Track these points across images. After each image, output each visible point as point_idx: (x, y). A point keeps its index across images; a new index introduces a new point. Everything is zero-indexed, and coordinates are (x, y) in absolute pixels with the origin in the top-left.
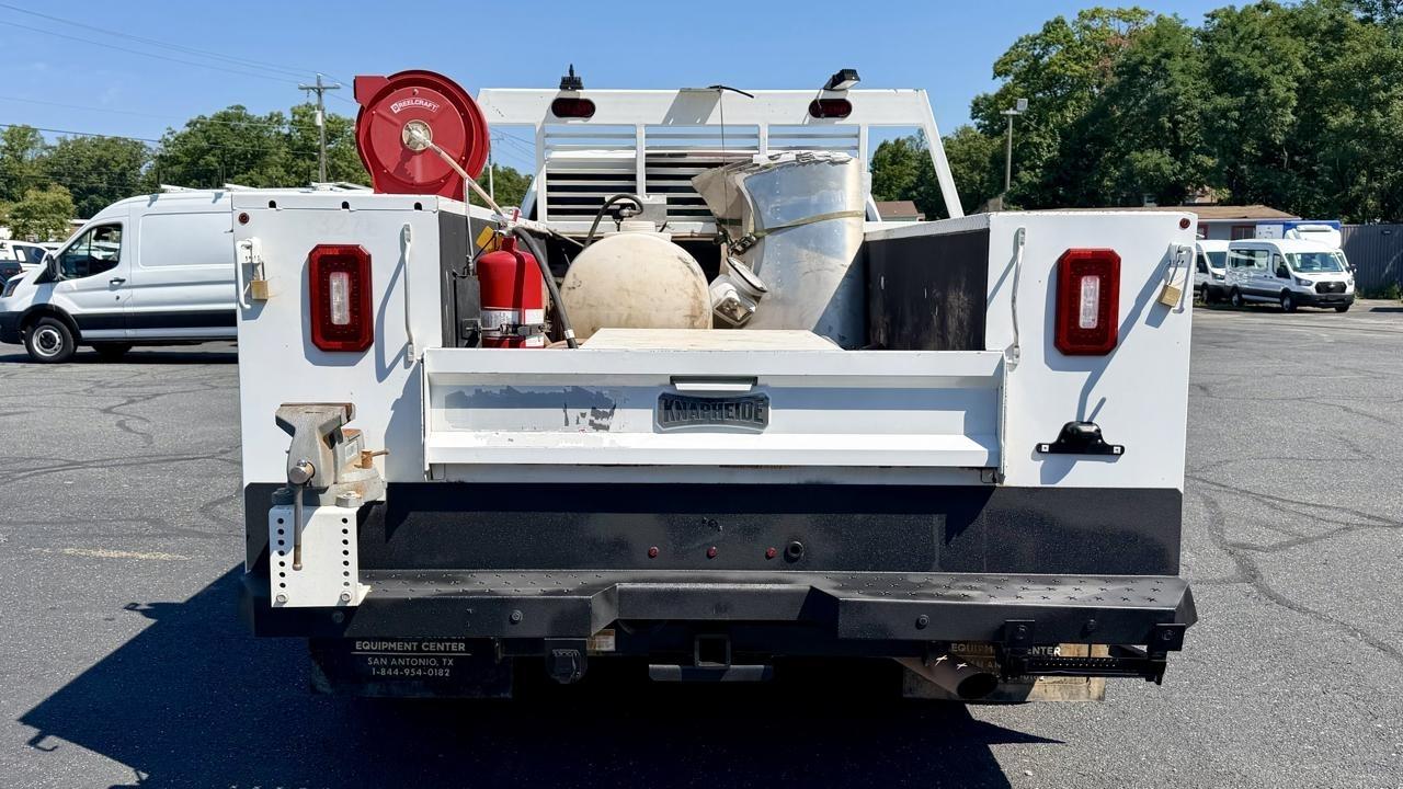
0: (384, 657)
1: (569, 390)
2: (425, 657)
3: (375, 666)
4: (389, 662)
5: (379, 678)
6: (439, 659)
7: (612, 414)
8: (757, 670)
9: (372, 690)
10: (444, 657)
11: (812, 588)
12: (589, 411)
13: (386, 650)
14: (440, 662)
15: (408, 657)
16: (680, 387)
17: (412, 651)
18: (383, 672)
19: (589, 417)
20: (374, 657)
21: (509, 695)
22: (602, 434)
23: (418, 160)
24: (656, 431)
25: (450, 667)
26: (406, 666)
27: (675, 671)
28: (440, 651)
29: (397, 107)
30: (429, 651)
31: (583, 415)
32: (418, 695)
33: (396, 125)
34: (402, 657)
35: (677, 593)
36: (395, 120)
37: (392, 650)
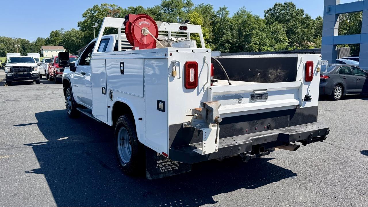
0: (164, 167)
1: (235, 95)
2: (173, 165)
3: (161, 170)
4: (165, 168)
5: (163, 173)
6: (176, 165)
7: (242, 99)
8: (267, 152)
9: (161, 176)
10: (177, 164)
11: (279, 133)
12: (238, 99)
13: (164, 165)
14: (176, 166)
15: (169, 166)
16: (256, 92)
17: (170, 164)
18: (164, 171)
19: (238, 101)
20: (161, 167)
21: (191, 171)
22: (240, 104)
23: (145, 38)
24: (249, 103)
25: (178, 166)
26: (169, 168)
27: (254, 156)
28: (176, 163)
29: (140, 23)
30: (174, 163)
31: (237, 100)
32: (172, 175)
33: (140, 28)
34: (168, 166)
35: (258, 138)
36: (139, 27)
37: (166, 165)
